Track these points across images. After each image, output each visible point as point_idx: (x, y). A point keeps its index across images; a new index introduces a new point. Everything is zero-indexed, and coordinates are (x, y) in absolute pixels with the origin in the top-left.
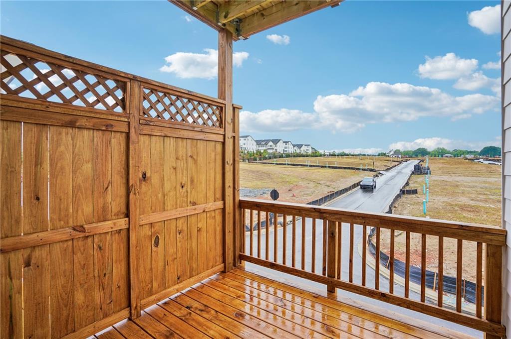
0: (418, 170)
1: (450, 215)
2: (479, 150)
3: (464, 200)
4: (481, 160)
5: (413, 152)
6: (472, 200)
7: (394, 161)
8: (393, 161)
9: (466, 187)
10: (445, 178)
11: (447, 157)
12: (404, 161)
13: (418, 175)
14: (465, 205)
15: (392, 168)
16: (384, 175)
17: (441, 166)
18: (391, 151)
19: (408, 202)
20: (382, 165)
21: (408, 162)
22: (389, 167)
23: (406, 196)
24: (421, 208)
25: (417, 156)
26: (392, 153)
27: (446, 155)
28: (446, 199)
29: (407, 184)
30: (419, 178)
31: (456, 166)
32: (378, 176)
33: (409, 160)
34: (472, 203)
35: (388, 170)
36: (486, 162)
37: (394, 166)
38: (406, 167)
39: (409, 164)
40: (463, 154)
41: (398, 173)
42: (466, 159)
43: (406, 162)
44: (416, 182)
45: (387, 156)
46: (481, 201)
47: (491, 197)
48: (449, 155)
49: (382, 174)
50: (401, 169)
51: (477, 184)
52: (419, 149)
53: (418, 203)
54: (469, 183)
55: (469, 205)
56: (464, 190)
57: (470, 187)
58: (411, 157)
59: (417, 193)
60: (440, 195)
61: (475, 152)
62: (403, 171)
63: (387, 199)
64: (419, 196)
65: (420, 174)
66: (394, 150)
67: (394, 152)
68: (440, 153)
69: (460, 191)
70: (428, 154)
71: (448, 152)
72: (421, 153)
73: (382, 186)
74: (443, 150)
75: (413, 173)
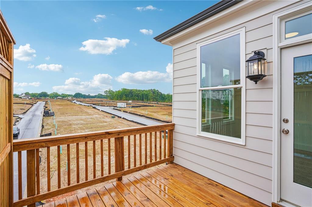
0: (47, 114)
5: (38, 94)
7: (28, 104)
8: (26, 104)
10: (63, 118)
11: (59, 99)
12: (34, 104)
13: (47, 117)
15: (27, 111)
16: (23, 120)
17: (58, 107)
20: (18, 109)
21: (38, 104)
25: (41, 98)
26: (24, 95)
27: (59, 97)
32: (18, 121)
35: (25, 113)
37: (29, 109)
38: (37, 109)
39: (38, 106)
40: (66, 97)
41: (33, 115)
43: (36, 105)
44: (48, 123)
45: (20, 98)
48: (60, 97)
49: (21, 118)
51: (79, 122)
54: (75, 121)
59: (51, 135)
62: (36, 113)
66: (25, 92)
68: (55, 96)
69: (73, 129)
70: (48, 96)
71: (59, 96)
72: (44, 95)
73: (24, 132)
74: (56, 93)
75: (44, 116)
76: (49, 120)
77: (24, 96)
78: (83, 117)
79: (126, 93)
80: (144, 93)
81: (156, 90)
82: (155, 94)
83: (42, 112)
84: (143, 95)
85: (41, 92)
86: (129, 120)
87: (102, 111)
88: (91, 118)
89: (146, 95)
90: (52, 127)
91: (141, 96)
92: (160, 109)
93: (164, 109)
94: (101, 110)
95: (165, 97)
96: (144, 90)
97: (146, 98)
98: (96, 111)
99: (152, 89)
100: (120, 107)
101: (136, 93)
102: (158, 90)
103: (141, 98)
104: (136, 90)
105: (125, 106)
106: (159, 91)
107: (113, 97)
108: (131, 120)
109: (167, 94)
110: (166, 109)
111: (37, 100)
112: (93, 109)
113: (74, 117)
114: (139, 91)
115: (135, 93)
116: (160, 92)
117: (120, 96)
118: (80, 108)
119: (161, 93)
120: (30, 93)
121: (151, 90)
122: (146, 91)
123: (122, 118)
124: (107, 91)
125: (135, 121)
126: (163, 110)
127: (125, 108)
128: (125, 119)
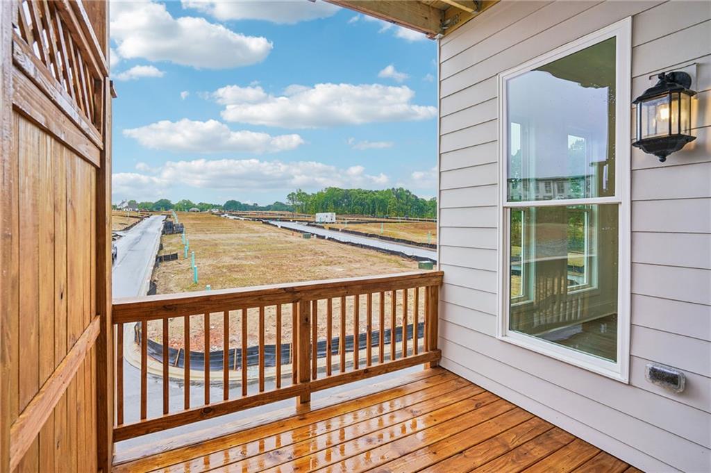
0: (169, 229)
1: (221, 279)
2: (223, 204)
3: (227, 260)
4: (226, 215)
5: (153, 204)
6: (235, 259)
7: (133, 217)
8: (130, 217)
9: (224, 246)
10: (201, 236)
11: (194, 211)
12: (146, 217)
13: (170, 234)
14: (231, 265)
15: (132, 226)
16: (124, 238)
17: (192, 222)
18: (123, 203)
19: (169, 271)
20: (116, 223)
21: (152, 218)
22: (128, 226)
23: (164, 263)
24: (188, 277)
25: (158, 209)
26: (126, 204)
27: (193, 209)
28: (211, 262)
29: (161, 247)
30: (172, 238)
31: (208, 222)
32: (115, 240)
33: (152, 215)
34: (235, 262)
35: (127, 229)
36: (231, 217)
37: (135, 224)
38: (151, 224)
39: (153, 221)
40: (208, 208)
41: (143, 233)
42: (213, 214)
43: (148, 219)
44: (171, 243)
45: (118, 209)
46: (242, 259)
47: (248, 253)
48: (195, 209)
49: (121, 236)
50: (146, 228)
51: (233, 241)
52: (161, 201)
53: (182, 271)
54: (225, 240)
55: (234, 265)
56: (224, 249)
57: (228, 245)
58: (153, 211)
59: (177, 258)
60: (203, 258)
61: (219, 206)
62: (149, 230)
63: (139, 272)
64: (181, 262)
65: (173, 233)
66: (128, 201)
67: (129, 203)
68: (186, 207)
69: (221, 251)
70: (172, 207)
71: (194, 206)
72: (163, 206)
73: (126, 255)
74: (189, 202)
75: (163, 233)
76: (174, 239)
77: (127, 207)
78: (243, 235)
79: (335, 198)
80: (377, 198)
81: (405, 190)
82: (402, 199)
83: (160, 229)
84: (373, 201)
85: (159, 199)
86: (341, 240)
87: (282, 227)
88: (259, 237)
89: (381, 202)
90: (180, 249)
91: (369, 203)
92: (413, 227)
93: (422, 228)
94: (279, 227)
95: (425, 207)
96: (376, 191)
97: (381, 208)
98: (270, 227)
99: (395, 188)
100: (323, 223)
101: (359, 197)
102: (408, 191)
103: (369, 208)
104: (359, 191)
105: (334, 220)
106: (412, 193)
107: (306, 208)
108: (346, 241)
109: (429, 200)
110: (427, 227)
111: (150, 213)
112: (265, 226)
113: (223, 236)
114: (365, 193)
115: (356, 197)
116: (413, 196)
117: (323, 205)
118: (236, 223)
119: (416, 197)
120: (139, 202)
121: (393, 189)
122: (381, 193)
123: (326, 238)
124: (293, 194)
125: (357, 243)
126: (421, 230)
127: (333, 223)
128: (333, 239)
